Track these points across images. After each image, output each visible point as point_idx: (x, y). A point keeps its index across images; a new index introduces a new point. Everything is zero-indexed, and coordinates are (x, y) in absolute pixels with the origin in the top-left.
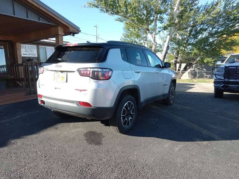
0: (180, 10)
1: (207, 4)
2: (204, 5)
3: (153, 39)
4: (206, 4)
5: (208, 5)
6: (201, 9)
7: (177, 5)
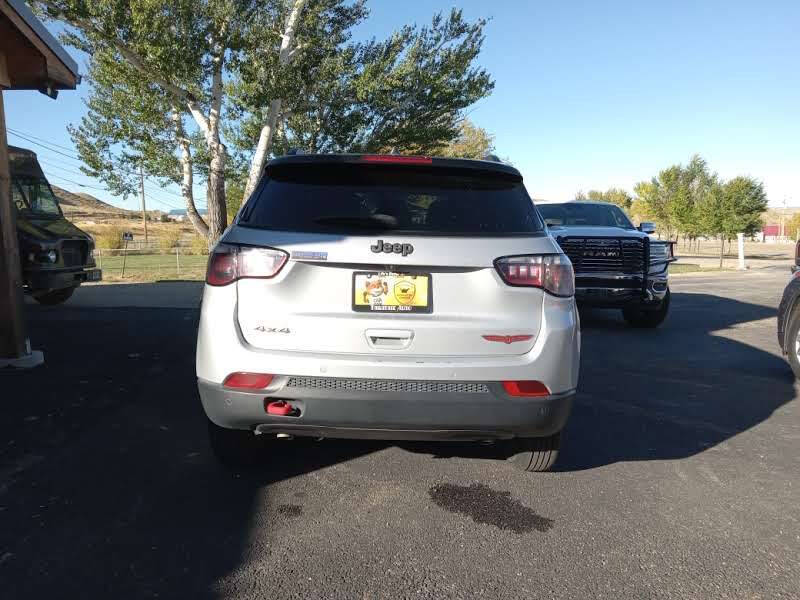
0: (299, 47)
1: (373, 43)
2: (364, 44)
3: (212, 133)
4: (370, 43)
5: (375, 46)
6: (357, 55)
7: (288, 30)
